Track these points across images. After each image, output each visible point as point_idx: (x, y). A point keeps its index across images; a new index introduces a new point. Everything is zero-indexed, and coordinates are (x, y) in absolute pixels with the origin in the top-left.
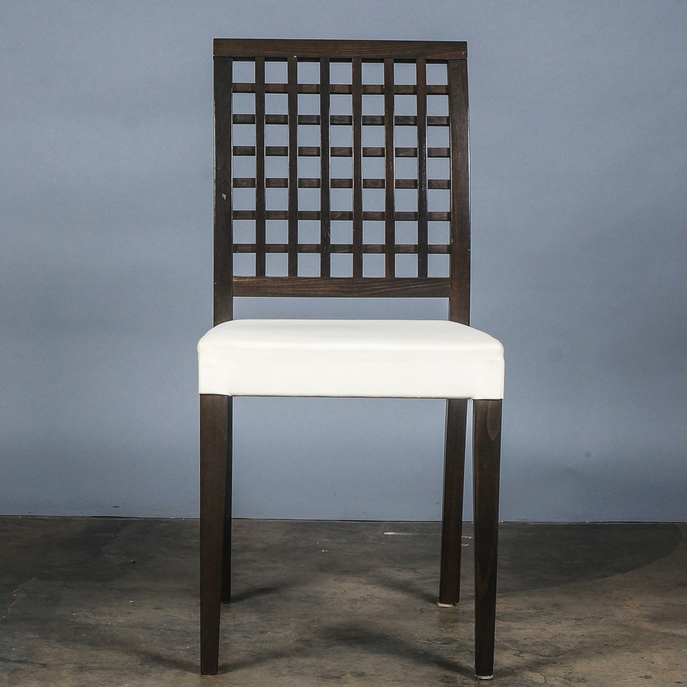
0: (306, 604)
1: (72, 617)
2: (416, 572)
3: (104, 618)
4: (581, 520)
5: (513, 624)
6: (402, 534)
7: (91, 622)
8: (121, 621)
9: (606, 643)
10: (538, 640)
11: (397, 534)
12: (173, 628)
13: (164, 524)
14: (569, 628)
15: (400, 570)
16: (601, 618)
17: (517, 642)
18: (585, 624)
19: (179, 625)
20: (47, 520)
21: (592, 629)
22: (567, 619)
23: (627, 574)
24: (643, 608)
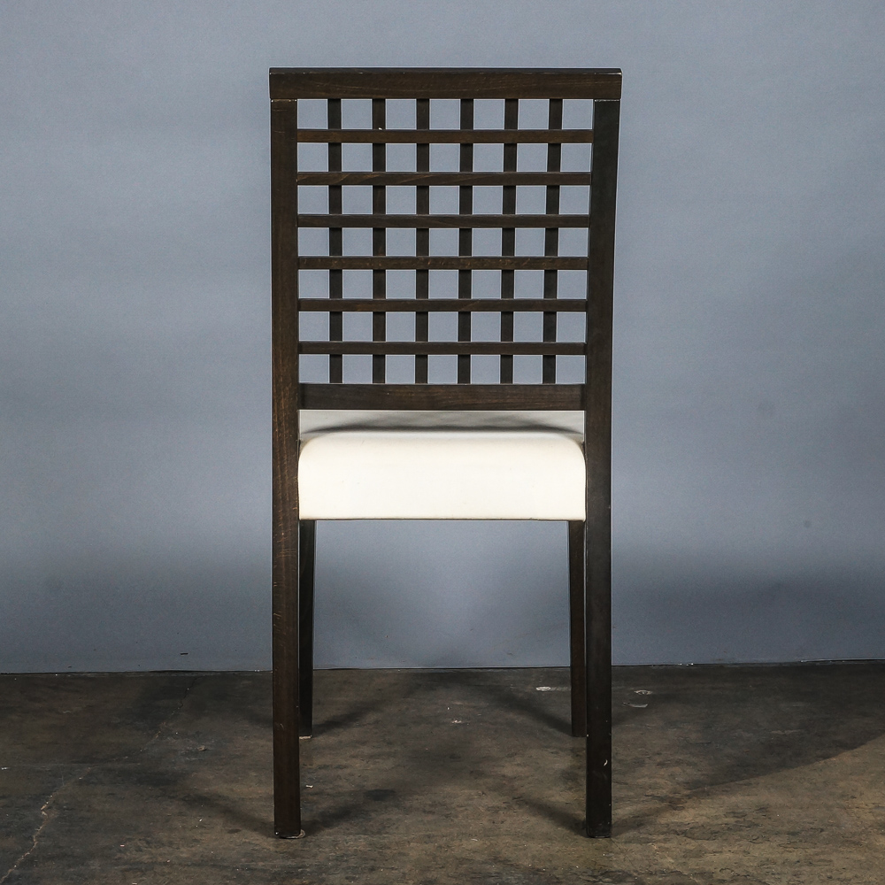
0: (431, 817)
1: (120, 851)
2: (577, 756)
3: (162, 850)
4: (795, 659)
5: (706, 845)
6: (559, 689)
7: (145, 858)
8: (184, 855)
9: (829, 874)
10: (737, 871)
11: (554, 689)
12: (253, 865)
13: (246, 682)
14: (781, 849)
15: (557, 753)
16: (822, 830)
17: (711, 875)
18: (801, 841)
19: (263, 859)
20: (91, 679)
21: (811, 851)
22: (777, 834)
23: (856, 751)
24: (878, 811)
